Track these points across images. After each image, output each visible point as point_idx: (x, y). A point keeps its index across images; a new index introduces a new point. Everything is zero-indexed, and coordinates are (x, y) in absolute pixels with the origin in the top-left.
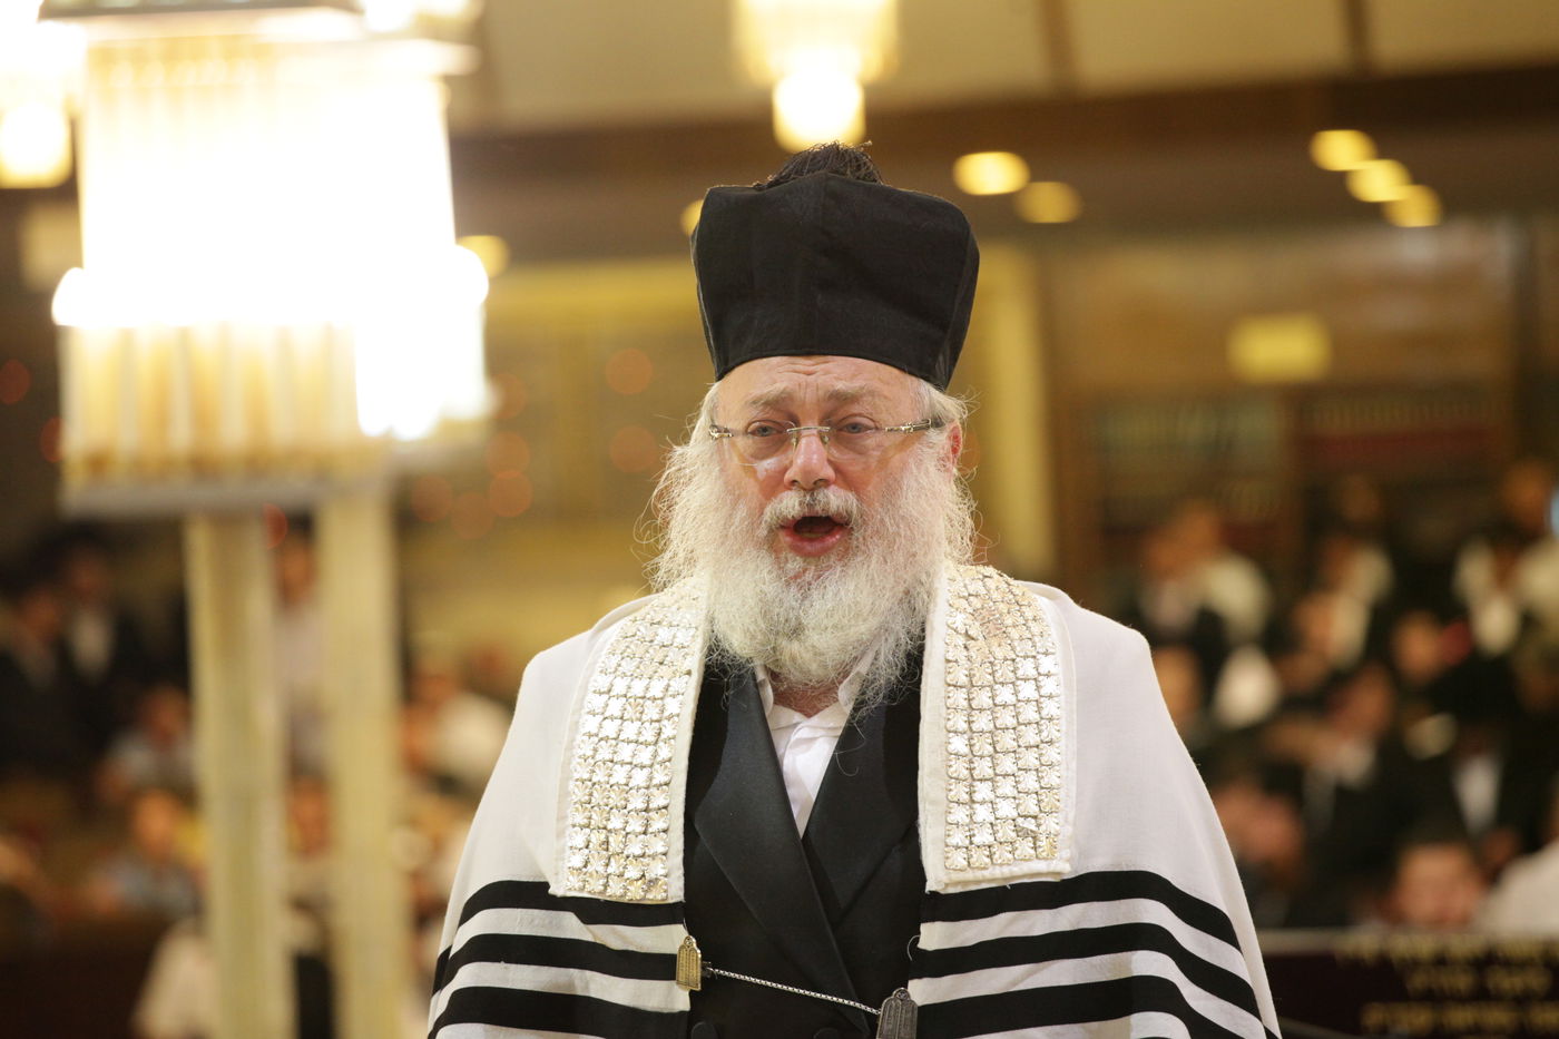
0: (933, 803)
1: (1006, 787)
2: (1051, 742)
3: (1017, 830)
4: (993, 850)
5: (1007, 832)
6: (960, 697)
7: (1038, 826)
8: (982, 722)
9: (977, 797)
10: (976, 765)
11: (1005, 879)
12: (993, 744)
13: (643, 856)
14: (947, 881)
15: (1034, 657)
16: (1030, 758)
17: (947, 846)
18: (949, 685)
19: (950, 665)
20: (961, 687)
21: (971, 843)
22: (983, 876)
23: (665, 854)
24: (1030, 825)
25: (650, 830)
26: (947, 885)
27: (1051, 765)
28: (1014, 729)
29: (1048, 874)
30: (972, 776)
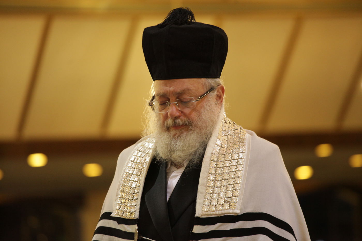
0: (201, 193)
1: (223, 189)
2: (238, 177)
3: (225, 201)
4: (217, 206)
5: (222, 201)
6: (214, 164)
7: (231, 200)
8: (219, 171)
9: (215, 192)
10: (216, 183)
11: (220, 214)
12: (222, 177)
13: (131, 206)
14: (202, 214)
15: (238, 153)
16: (232, 181)
17: (203, 205)
18: (212, 160)
19: (213, 155)
20: (215, 161)
21: (210, 204)
22: (213, 213)
23: (136, 206)
24: (229, 200)
25: (134, 199)
26: (202, 215)
27: (237, 184)
28: (229, 173)
29: (232, 213)
30: (214, 186)
